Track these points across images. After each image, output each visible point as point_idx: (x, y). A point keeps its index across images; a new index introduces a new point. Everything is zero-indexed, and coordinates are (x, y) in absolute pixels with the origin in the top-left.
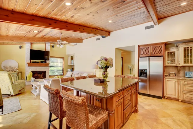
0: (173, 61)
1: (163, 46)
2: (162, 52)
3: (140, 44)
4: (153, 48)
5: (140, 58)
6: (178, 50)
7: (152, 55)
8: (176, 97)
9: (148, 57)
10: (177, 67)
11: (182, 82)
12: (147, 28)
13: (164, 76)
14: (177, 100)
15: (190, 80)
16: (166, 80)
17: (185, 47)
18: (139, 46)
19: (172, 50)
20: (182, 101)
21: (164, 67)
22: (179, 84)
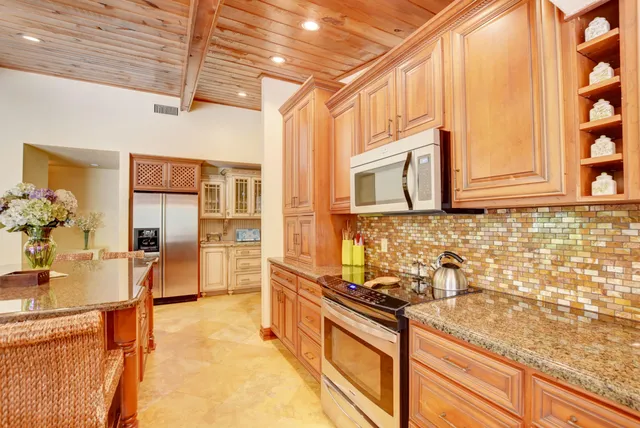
0: (215, 206)
1: (197, 169)
2: (196, 185)
3: (135, 151)
4: (175, 171)
5: (135, 194)
6: (225, 183)
7: (169, 189)
8: (223, 287)
9: (162, 192)
10: (222, 221)
11: (233, 252)
12: (158, 109)
13: (199, 242)
14: (226, 292)
15: (246, 246)
16: (204, 252)
17: (237, 178)
18: (132, 157)
19: (215, 181)
20: (235, 293)
21: (202, 221)
22: (228, 257)
